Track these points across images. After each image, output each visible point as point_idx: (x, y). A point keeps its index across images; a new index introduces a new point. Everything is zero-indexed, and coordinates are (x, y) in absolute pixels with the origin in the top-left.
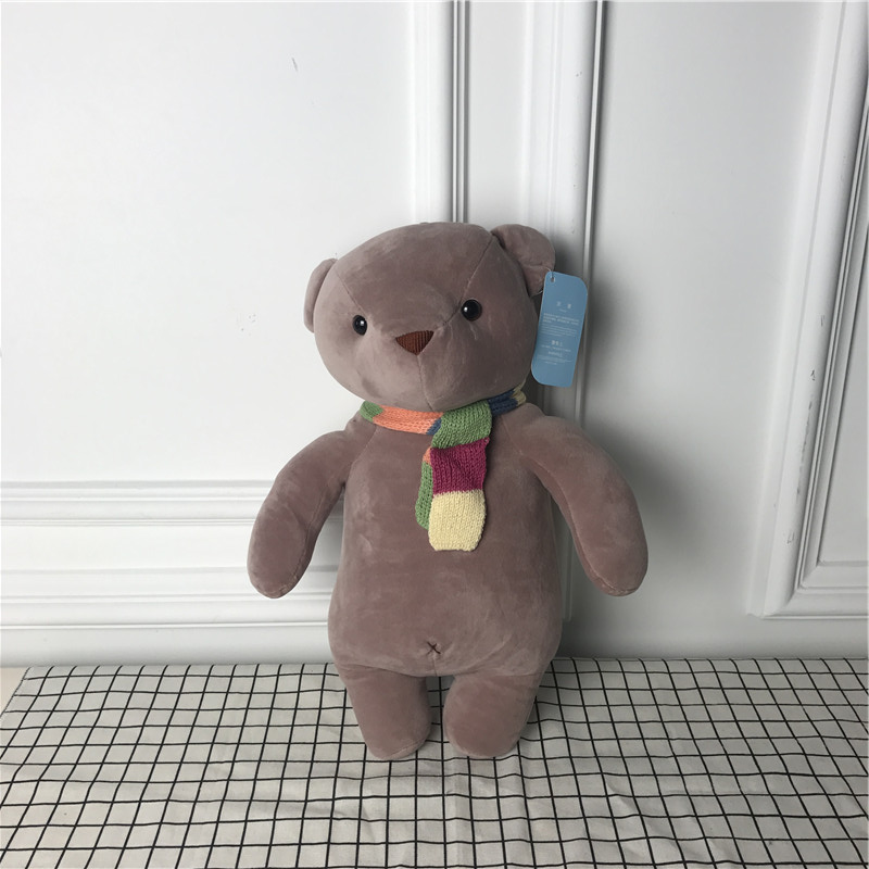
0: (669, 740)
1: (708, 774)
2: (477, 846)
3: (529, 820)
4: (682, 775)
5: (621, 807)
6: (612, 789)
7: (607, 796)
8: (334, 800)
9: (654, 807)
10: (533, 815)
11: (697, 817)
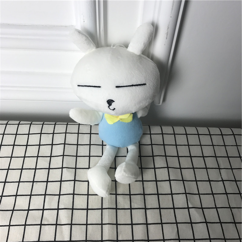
0: (219, 169)
1: (240, 193)
4: (226, 194)
5: (196, 216)
6: (192, 204)
7: (188, 208)
10: (149, 221)
11: (235, 223)
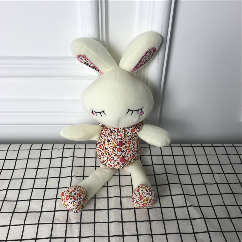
1: (233, 194)
2: (125, 237)
3: (150, 221)
5: (194, 213)
6: (190, 203)
7: (187, 207)
8: (55, 211)
9: (209, 212)
10: (152, 218)
11: (230, 218)
